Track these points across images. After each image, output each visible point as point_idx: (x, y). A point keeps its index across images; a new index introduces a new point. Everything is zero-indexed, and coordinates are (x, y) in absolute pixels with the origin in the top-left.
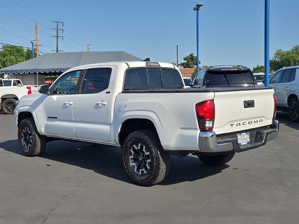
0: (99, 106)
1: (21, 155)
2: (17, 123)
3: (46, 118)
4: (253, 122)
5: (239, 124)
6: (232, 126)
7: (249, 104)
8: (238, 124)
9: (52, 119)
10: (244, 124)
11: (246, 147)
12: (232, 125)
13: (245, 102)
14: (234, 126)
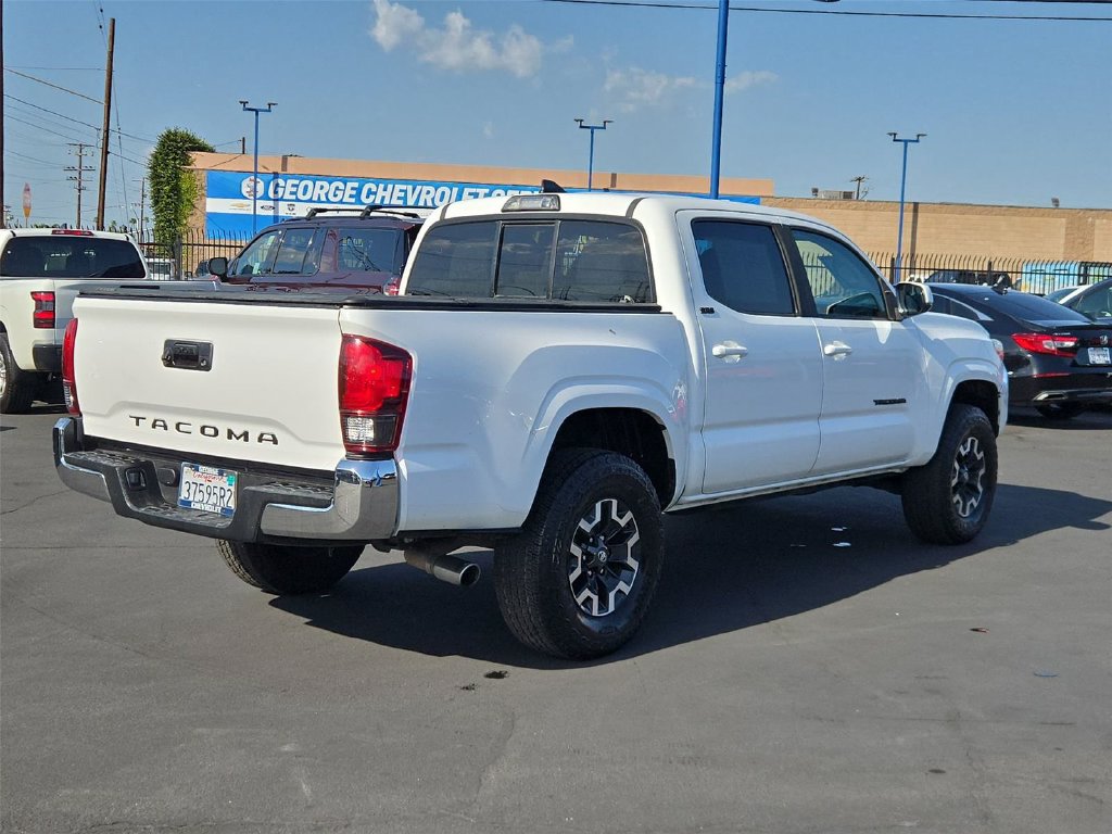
4: (223, 433)
5: (162, 424)
6: (138, 424)
7: (186, 356)
8: (158, 423)
10: (181, 427)
11: (202, 521)
12: (138, 419)
13: (168, 343)
14: (146, 424)
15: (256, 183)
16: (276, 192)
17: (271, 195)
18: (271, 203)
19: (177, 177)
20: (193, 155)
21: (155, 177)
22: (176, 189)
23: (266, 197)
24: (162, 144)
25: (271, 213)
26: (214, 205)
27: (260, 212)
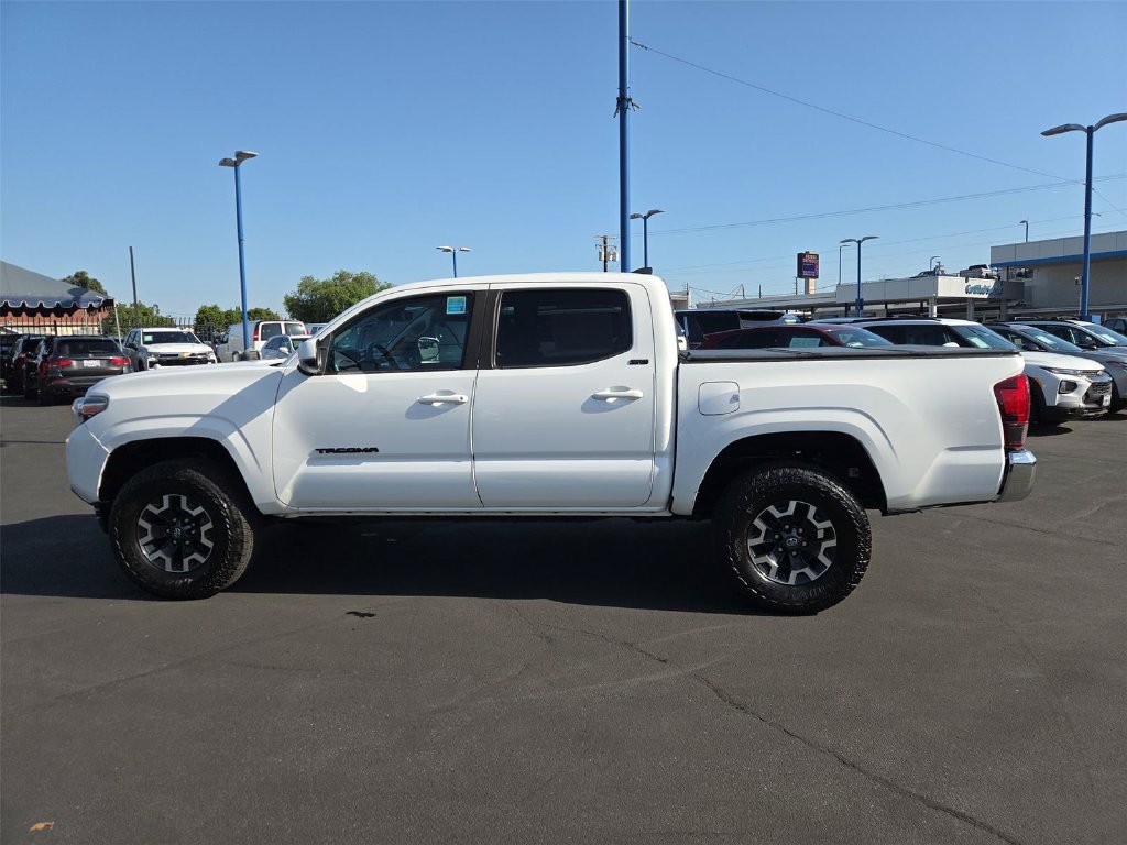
0: (608, 403)
1: (136, 599)
2: (99, 486)
3: (305, 453)
9: (347, 454)
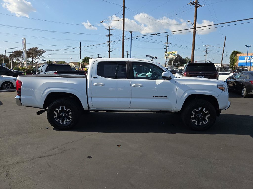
15: (247, 57)
16: (251, 59)
17: (250, 59)
18: (250, 60)
19: (234, 58)
20: (237, 54)
21: (231, 58)
22: (234, 60)
23: (249, 60)
24: (232, 53)
25: (250, 62)
26: (240, 61)
27: (247, 62)
